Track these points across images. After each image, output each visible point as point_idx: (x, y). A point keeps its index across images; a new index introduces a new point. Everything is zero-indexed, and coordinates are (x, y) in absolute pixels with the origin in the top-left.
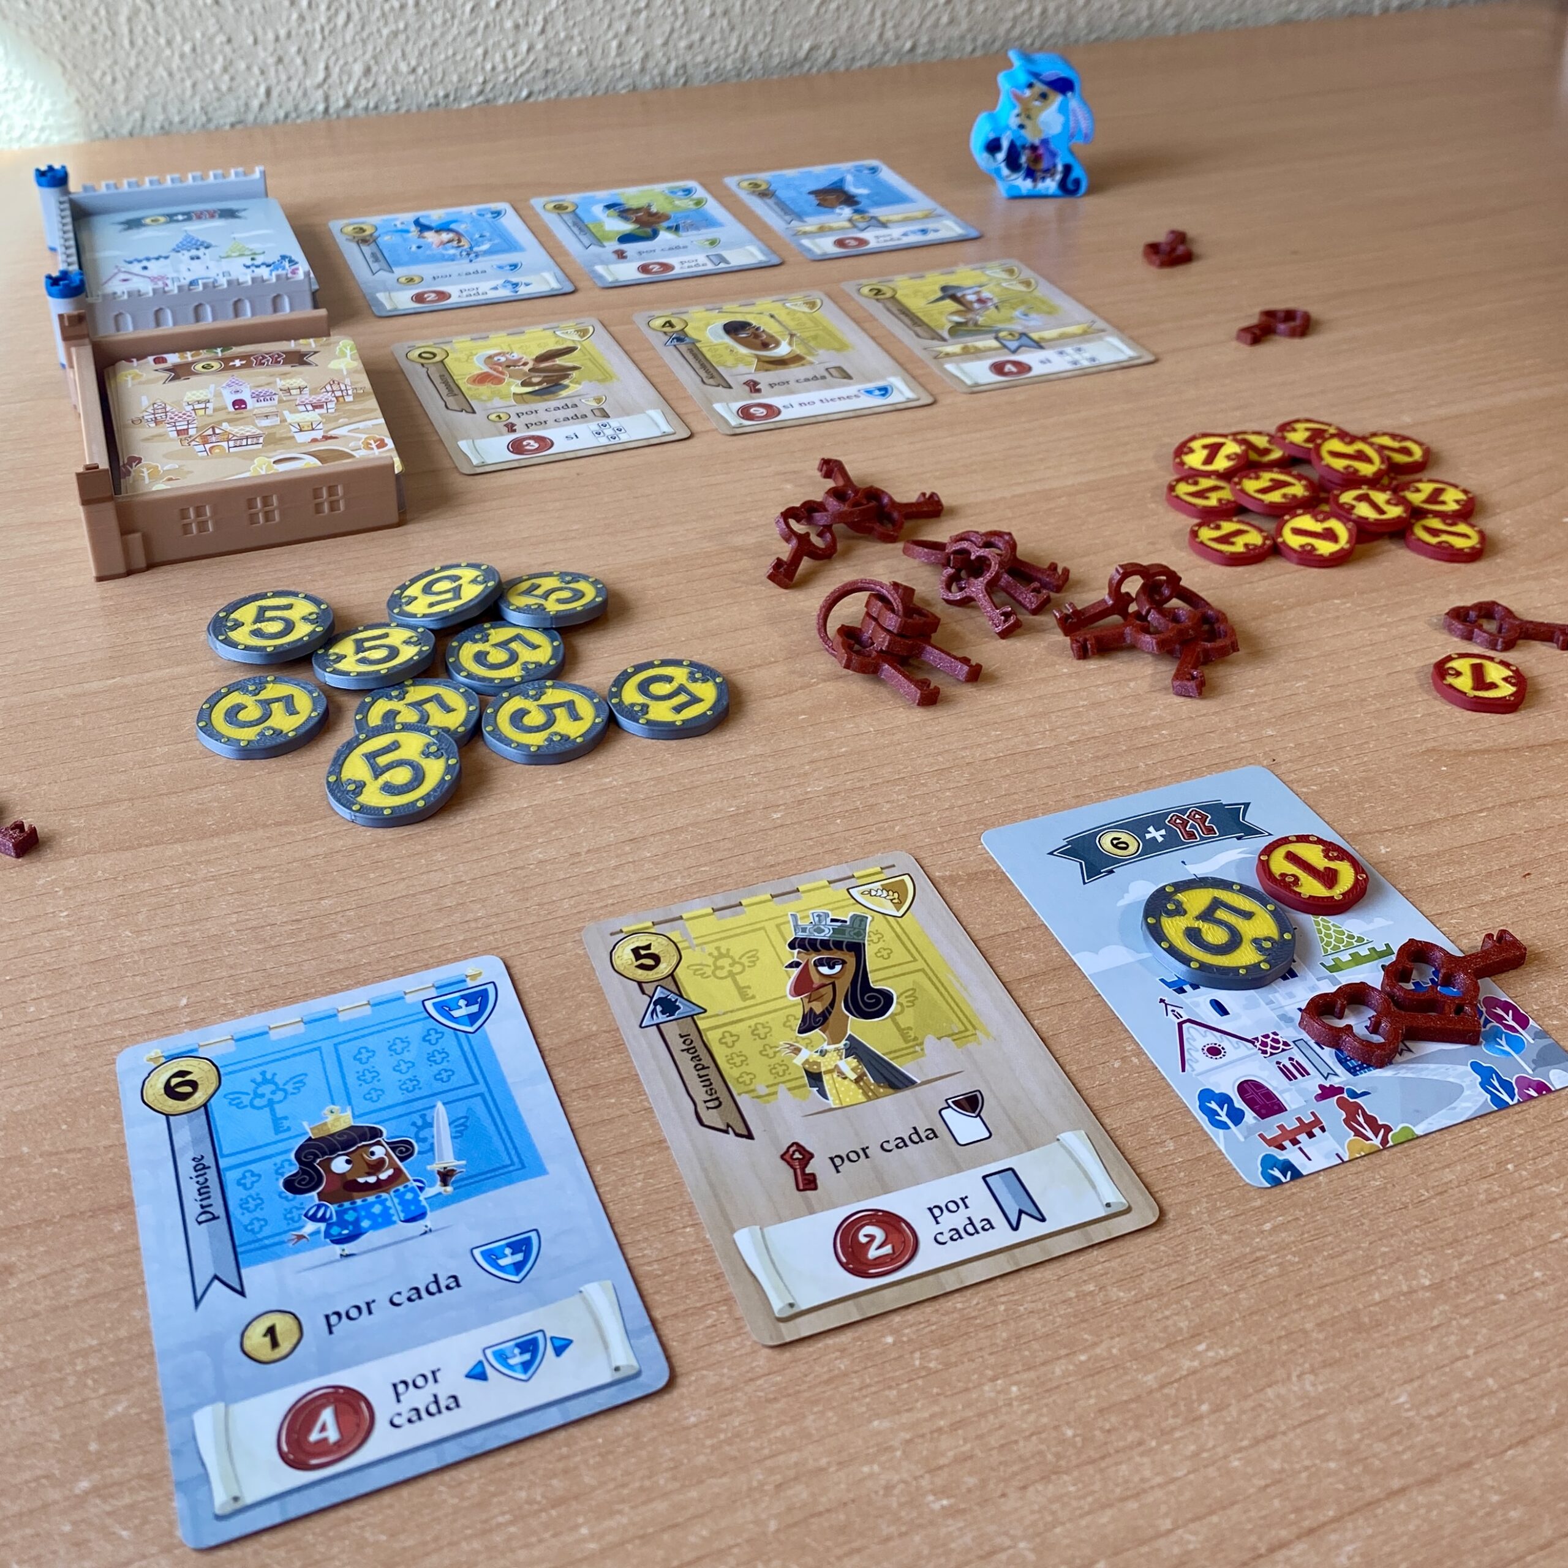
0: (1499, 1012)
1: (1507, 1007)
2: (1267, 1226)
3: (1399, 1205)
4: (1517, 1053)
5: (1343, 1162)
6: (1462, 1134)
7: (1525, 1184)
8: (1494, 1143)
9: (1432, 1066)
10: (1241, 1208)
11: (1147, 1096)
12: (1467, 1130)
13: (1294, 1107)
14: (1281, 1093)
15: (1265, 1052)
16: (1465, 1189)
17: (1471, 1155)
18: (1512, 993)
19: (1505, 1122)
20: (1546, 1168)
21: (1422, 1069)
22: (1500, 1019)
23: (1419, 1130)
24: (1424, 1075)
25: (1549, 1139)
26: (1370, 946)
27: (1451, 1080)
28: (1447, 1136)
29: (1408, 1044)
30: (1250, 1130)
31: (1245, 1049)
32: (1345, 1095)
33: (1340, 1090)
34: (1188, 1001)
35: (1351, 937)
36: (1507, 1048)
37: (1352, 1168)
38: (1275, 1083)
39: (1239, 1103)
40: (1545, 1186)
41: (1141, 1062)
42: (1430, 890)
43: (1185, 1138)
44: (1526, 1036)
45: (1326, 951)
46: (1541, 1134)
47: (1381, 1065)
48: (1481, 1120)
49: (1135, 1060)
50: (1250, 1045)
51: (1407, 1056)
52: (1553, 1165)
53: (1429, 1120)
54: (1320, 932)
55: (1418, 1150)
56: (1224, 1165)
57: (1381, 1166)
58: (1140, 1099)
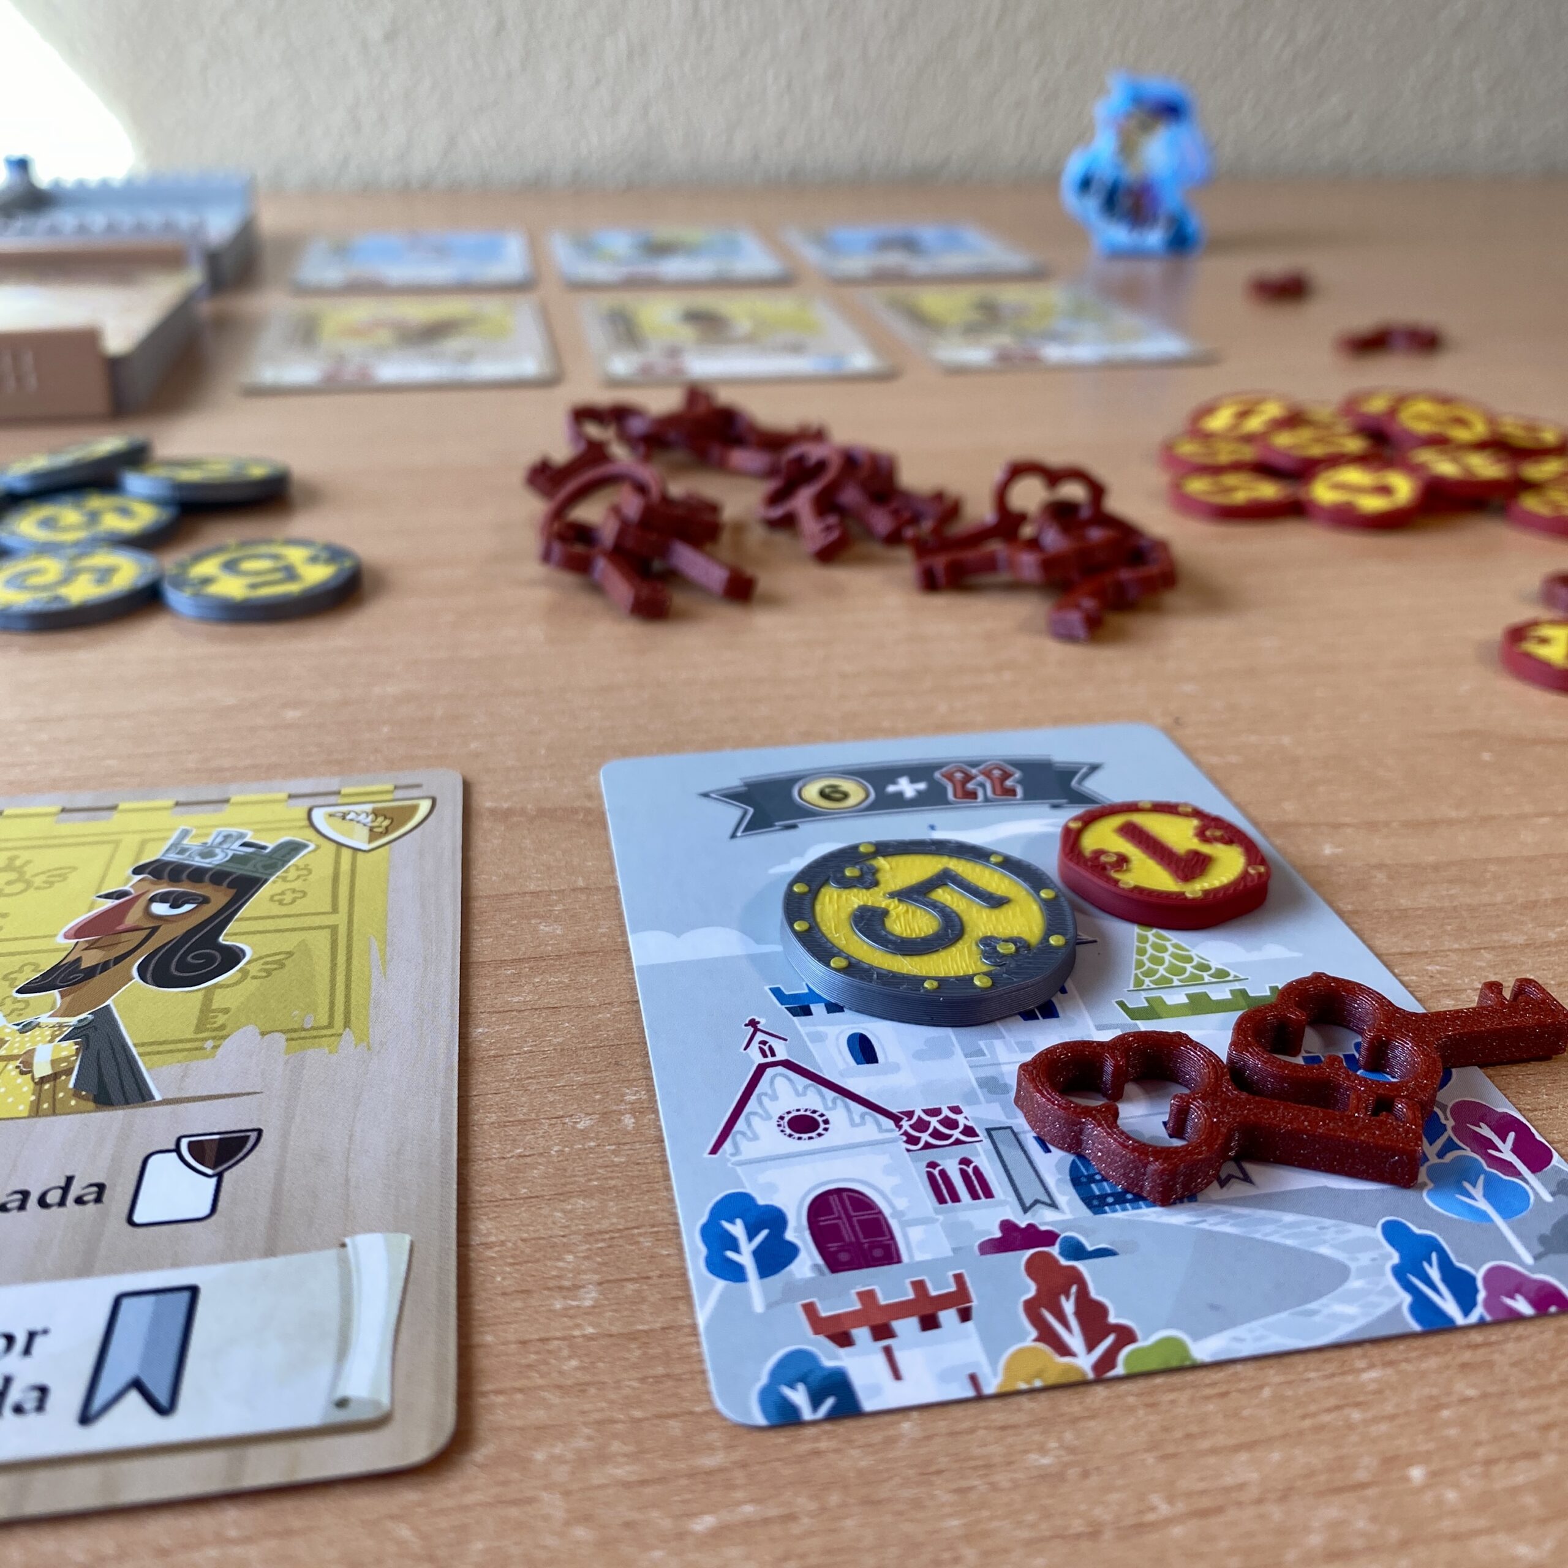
0: (1485, 1131)
1: (1504, 1125)
2: (704, 1523)
3: (1077, 1526)
4: (1505, 1215)
5: (980, 1398)
6: (1314, 1374)
7: (1447, 1525)
8: (1389, 1408)
9: (1289, 1218)
10: (663, 1465)
11: (602, 1190)
12: (1330, 1368)
13: (919, 1257)
14: (905, 1224)
15: (912, 1140)
16: (1276, 1513)
17: (1319, 1428)
18: (1526, 1101)
19: (1432, 1362)
20: (1514, 1491)
21: (1263, 1221)
22: (1484, 1145)
23: (1203, 1350)
24: (1261, 1233)
25: (1540, 1419)
26: (1237, 986)
27: (1324, 1250)
28: (1273, 1375)
29: (1249, 1167)
30: (791, 1291)
31: (874, 1128)
32: (1055, 1250)
33: (1049, 1238)
34: (803, 1030)
35: (1205, 967)
36: (1483, 1204)
37: (998, 1414)
38: (901, 1204)
39: (797, 1232)
40: (1501, 1539)
41: (638, 1128)
42: (1399, 917)
43: (630, 1287)
44: (1536, 1186)
45: (1139, 983)
46: (1522, 1404)
47: (1167, 1198)
48: (1374, 1352)
49: (629, 1121)
50: (890, 1124)
51: (1238, 1189)
52: (1536, 1487)
53: (1240, 1331)
54: (1142, 952)
55: (1184, 1397)
56: (686, 1358)
57: (1075, 1420)
58: (586, 1193)
